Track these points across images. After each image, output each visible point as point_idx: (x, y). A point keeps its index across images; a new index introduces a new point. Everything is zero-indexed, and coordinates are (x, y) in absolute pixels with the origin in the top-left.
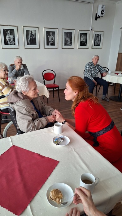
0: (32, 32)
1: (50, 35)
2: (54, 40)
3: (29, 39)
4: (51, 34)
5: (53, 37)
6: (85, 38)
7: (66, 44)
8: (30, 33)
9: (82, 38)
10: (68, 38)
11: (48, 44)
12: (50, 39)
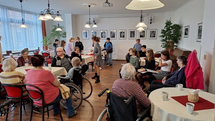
1: (122, 33)
2: (124, 35)
7: (131, 37)
10: (132, 34)
11: (121, 37)
12: (122, 35)
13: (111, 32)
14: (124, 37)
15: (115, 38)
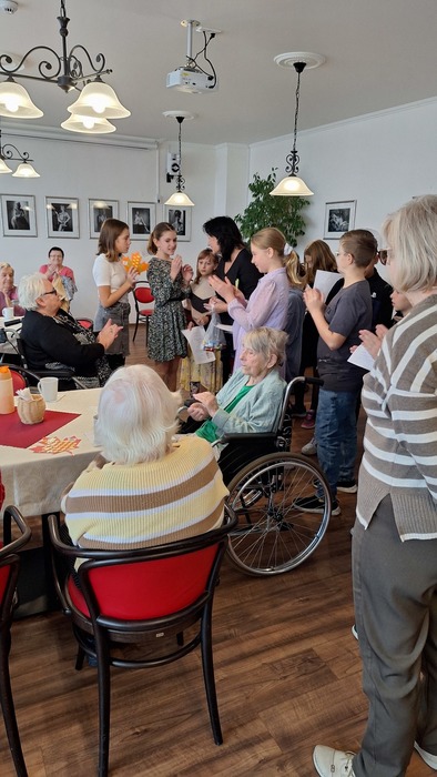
0: (19, 205)
1: (59, 211)
2: (71, 220)
3: (14, 218)
5: (67, 214)
9: (137, 218)
10: (102, 218)
11: (56, 228)
12: (60, 218)
13: (10, 204)
14: (69, 228)
15: (32, 231)
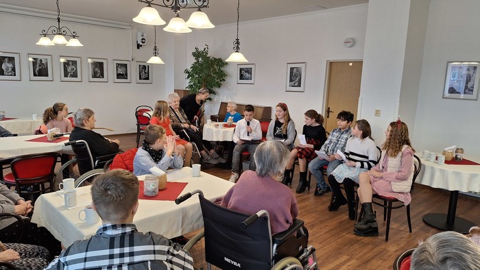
0: (41, 60)
1: (69, 66)
2: (76, 70)
4: (71, 63)
5: (73, 67)
6: (125, 69)
7: (95, 76)
8: (39, 62)
9: (119, 69)
10: (97, 69)
